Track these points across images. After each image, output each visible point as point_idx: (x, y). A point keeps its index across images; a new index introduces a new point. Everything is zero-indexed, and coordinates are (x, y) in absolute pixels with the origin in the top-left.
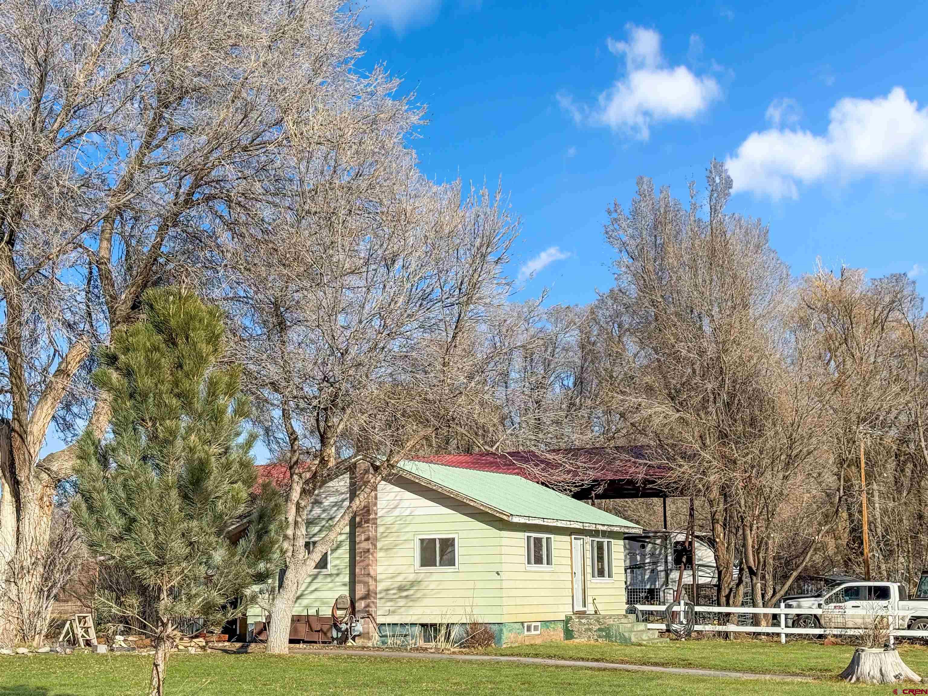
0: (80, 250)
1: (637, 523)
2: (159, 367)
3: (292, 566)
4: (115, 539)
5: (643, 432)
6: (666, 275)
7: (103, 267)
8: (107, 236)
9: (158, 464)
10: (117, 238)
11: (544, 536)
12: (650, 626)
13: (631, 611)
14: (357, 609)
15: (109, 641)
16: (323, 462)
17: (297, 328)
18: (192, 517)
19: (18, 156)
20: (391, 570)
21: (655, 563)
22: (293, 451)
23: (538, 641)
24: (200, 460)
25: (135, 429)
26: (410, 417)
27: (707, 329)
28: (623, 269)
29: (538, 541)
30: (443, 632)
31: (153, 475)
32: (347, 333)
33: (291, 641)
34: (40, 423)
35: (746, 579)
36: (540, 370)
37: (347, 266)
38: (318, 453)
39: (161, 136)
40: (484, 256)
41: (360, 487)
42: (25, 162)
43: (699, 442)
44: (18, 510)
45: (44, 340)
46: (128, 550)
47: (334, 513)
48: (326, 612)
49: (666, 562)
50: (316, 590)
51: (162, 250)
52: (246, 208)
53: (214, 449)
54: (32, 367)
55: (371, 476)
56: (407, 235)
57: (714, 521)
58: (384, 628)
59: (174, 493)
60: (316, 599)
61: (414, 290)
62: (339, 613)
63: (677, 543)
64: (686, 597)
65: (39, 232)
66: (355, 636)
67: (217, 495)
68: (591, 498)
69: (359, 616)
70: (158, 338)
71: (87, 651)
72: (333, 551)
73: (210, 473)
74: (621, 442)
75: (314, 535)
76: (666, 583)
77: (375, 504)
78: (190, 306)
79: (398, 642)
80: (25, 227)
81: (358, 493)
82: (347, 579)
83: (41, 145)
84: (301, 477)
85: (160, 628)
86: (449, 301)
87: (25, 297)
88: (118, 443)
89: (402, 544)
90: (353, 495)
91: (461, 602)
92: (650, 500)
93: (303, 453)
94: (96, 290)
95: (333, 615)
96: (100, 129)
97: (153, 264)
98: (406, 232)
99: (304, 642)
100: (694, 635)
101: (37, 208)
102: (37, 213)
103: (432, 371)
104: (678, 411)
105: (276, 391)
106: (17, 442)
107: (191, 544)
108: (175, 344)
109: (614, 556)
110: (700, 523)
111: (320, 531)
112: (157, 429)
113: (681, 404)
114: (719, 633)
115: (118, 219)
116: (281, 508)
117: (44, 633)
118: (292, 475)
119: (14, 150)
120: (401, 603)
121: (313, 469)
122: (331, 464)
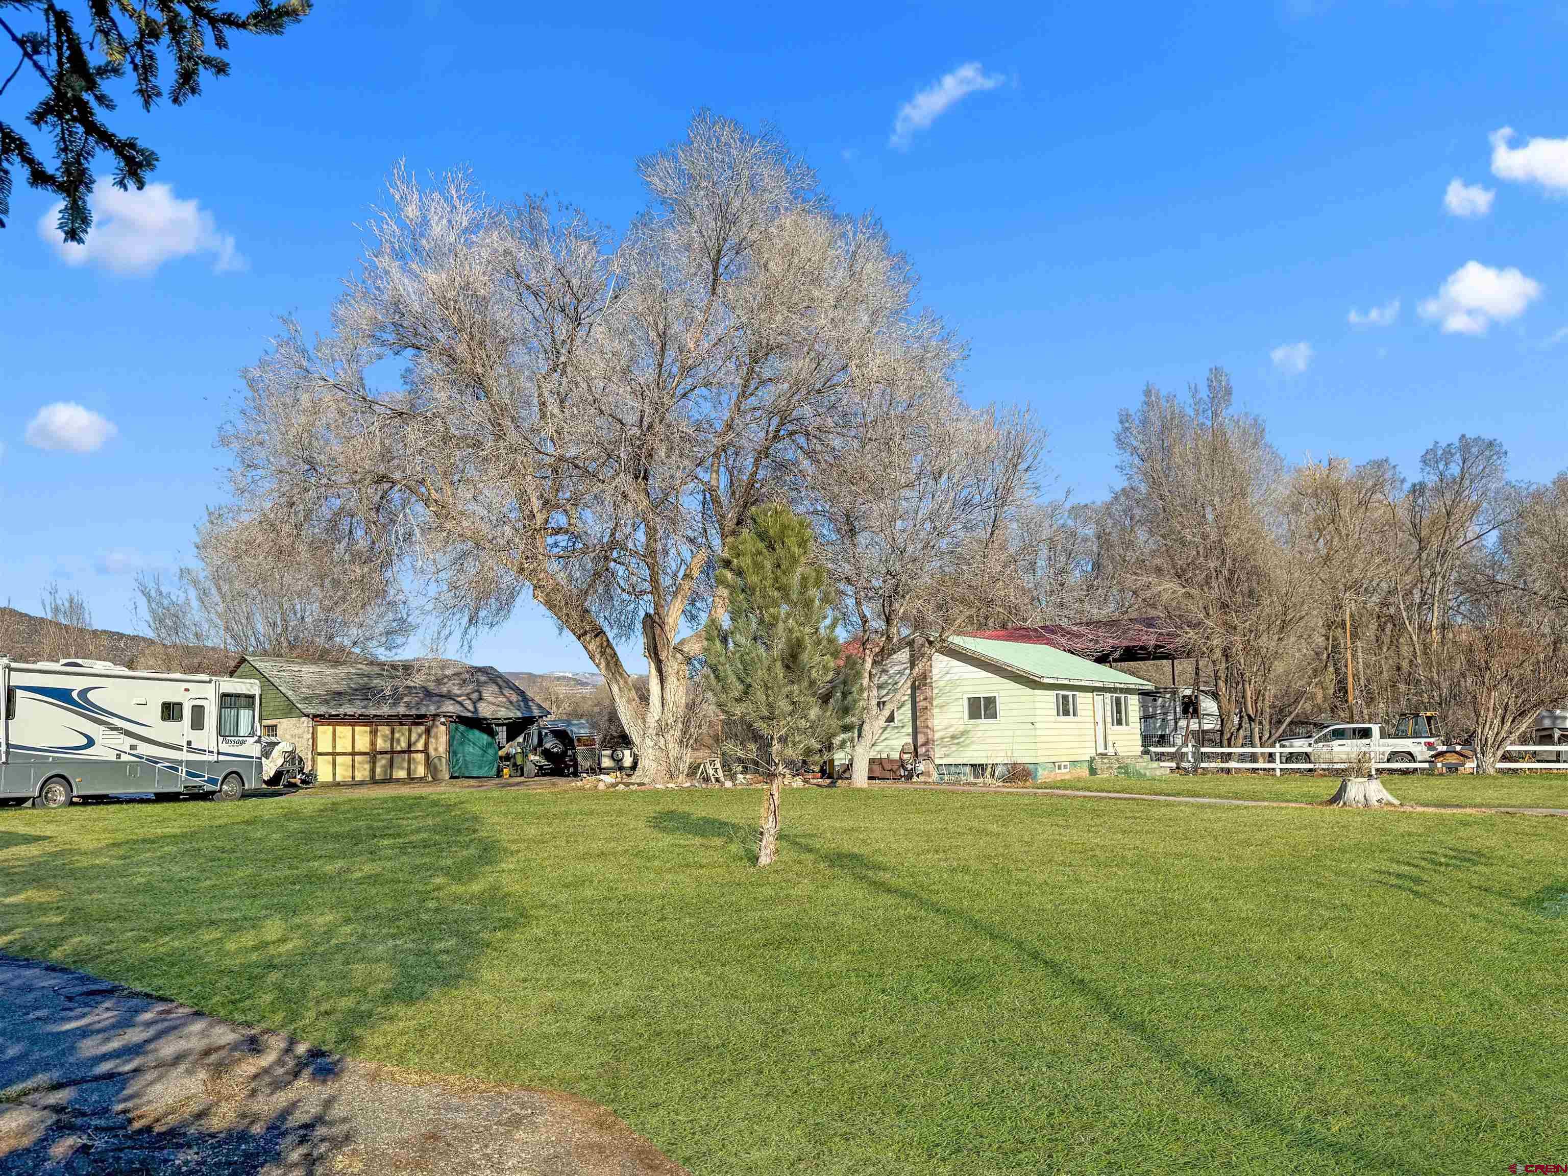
0: (696, 480)
1: (1149, 681)
2: (763, 567)
3: (867, 720)
4: (736, 700)
5: (1153, 606)
6: (1173, 473)
7: (714, 493)
8: (716, 468)
9: (765, 642)
10: (722, 469)
11: (1070, 693)
12: (1162, 764)
13: (1146, 752)
14: (919, 753)
15: (733, 777)
16: (889, 638)
17: (865, 534)
18: (793, 683)
19: (648, 409)
20: (945, 723)
21: (1165, 714)
22: (865, 631)
23: (1067, 777)
24: (797, 639)
25: (747, 616)
26: (957, 600)
27: (1210, 517)
28: (1135, 470)
29: (1065, 698)
30: (989, 770)
31: (762, 650)
32: (905, 535)
33: (870, 778)
34: (674, 616)
35: (1245, 725)
36: (1063, 559)
37: (903, 481)
38: (885, 632)
39: (752, 387)
40: (1015, 466)
41: (919, 658)
43: (1203, 611)
44: (662, 681)
45: (673, 551)
47: (899, 678)
48: (895, 756)
49: (1175, 712)
50: (886, 738)
51: (757, 477)
52: (820, 440)
53: (808, 630)
54: (666, 574)
55: (926, 649)
57: (1217, 678)
58: (941, 767)
59: (779, 664)
60: (886, 746)
61: (958, 497)
62: (906, 756)
63: (1184, 697)
64: (1193, 741)
65: (666, 469)
66: (919, 774)
67: (811, 665)
68: (1109, 662)
69: (920, 759)
70: (761, 545)
71: (717, 786)
72: (899, 708)
73: (806, 648)
74: (1134, 615)
75: (883, 697)
76: (1176, 729)
77: (931, 671)
78: (784, 519)
79: (953, 778)
80: (655, 466)
81: (916, 662)
82: (910, 730)
83: (664, 400)
84: (872, 651)
86: (986, 505)
87: (658, 520)
88: (735, 627)
89: (953, 702)
90: (913, 665)
91: (1003, 747)
92: (1158, 662)
93: (872, 633)
94: (709, 512)
95: (900, 758)
96: (707, 384)
97: (751, 489)
98: (950, 450)
99: (879, 779)
100: (1199, 771)
101: (664, 450)
102: (663, 454)
104: (1184, 587)
105: (850, 584)
106: (658, 630)
107: (793, 703)
108: (774, 549)
109: (1130, 708)
110: (1204, 679)
111: (888, 693)
112: (763, 616)
113: (1187, 581)
114: (1222, 769)
115: (723, 454)
116: (858, 675)
117: (685, 773)
118: (864, 650)
119: (645, 406)
120: (954, 749)
121: (881, 644)
122: (895, 640)
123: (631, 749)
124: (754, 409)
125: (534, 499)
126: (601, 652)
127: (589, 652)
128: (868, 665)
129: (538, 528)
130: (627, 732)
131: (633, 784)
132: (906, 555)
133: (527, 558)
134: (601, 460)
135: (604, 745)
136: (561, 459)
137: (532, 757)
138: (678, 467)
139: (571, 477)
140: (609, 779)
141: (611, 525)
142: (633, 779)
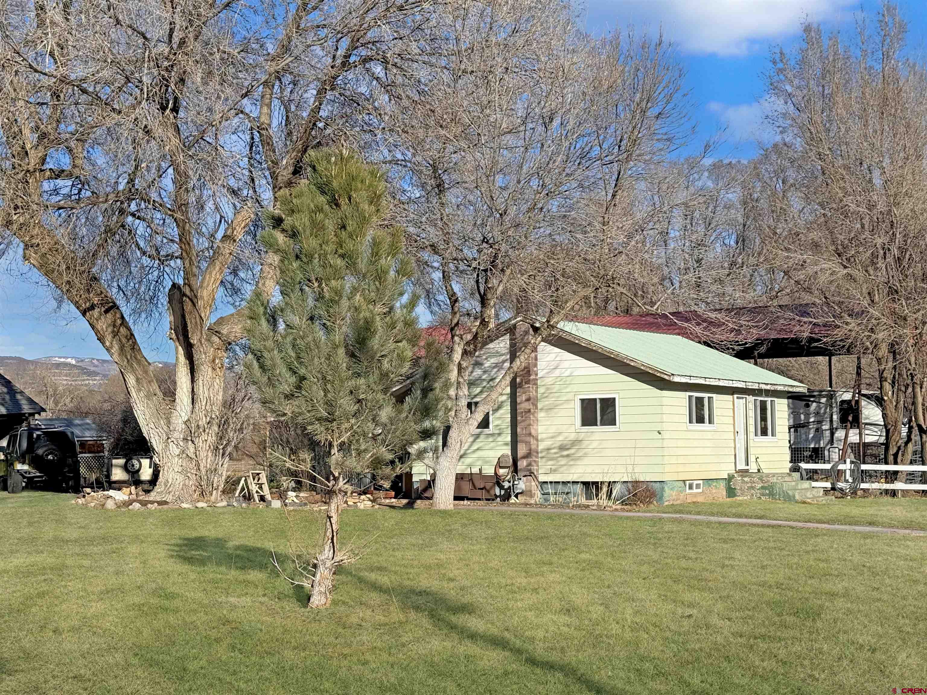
0: (241, 116)
1: (801, 382)
2: (323, 228)
3: (455, 426)
4: (286, 396)
5: (808, 290)
6: (834, 128)
7: (264, 132)
8: (267, 101)
9: (325, 324)
10: (276, 102)
11: (706, 395)
12: (814, 484)
13: (795, 469)
14: (519, 468)
15: (282, 495)
16: (484, 323)
17: (456, 191)
18: (359, 375)
19: (180, 22)
20: (553, 430)
21: (820, 422)
22: (454, 313)
23: (700, 499)
24: (366, 320)
25: (301, 290)
26: (569, 277)
27: (877, 181)
28: (789, 122)
29: (700, 401)
30: (605, 489)
31: (320, 333)
32: (506, 194)
33: (456, 498)
34: (210, 288)
35: (916, 436)
36: (701, 229)
37: (504, 125)
38: (479, 315)
40: (643, 112)
41: (521, 348)
42: (186, 28)
43: (868, 298)
44: (192, 371)
45: (210, 206)
46: (299, 407)
47: (496, 373)
48: (489, 471)
49: (831, 421)
50: (478, 449)
51: (320, 114)
52: (402, 70)
53: (379, 309)
54: (200, 234)
55: (531, 337)
56: (565, 91)
57: (882, 379)
58: (545, 486)
59: (341, 351)
60: (479, 458)
61: (572, 148)
62: (502, 471)
63: (843, 402)
64: (852, 456)
65: (202, 98)
66: (518, 494)
67: (383, 353)
68: (754, 358)
69: (521, 474)
70: (322, 199)
71: (262, 506)
72: (495, 411)
73: (374, 332)
74: (785, 301)
75: (475, 396)
76: (832, 441)
77: (536, 365)
78: (352, 167)
79: (561, 500)
80: (188, 94)
81: (518, 354)
82: (509, 439)
83: (202, 10)
84: (462, 339)
85: (332, 482)
86: (607, 159)
87: (191, 163)
88: (287, 304)
89: (562, 404)
90: (513, 357)
91: (622, 460)
92: (813, 359)
93: (463, 315)
94: (258, 157)
95: (496, 473)
97: (312, 129)
98: (564, 88)
99: (468, 499)
100: (859, 493)
101: (199, 75)
102: (199, 79)
103: (591, 230)
104: (845, 267)
105: (436, 253)
106: (188, 306)
107: (359, 401)
108: (337, 205)
109: (777, 415)
110: (867, 381)
111: (481, 392)
112: (322, 290)
113: (848, 260)
114: (887, 491)
115: (277, 83)
116: (442, 367)
117: (221, 488)
118: (453, 337)
119: (176, 16)
120: (562, 463)
121: (474, 330)
122: (492, 326)
123: (151, 458)
124: (318, 27)
125: (26, 132)
126: (113, 332)
127: (97, 332)
128: (457, 356)
129: (32, 170)
130: (145, 434)
131: (152, 502)
132: (507, 218)
133: (16, 208)
134: (117, 85)
135: (116, 452)
136: (64, 80)
137: (19, 466)
138: (219, 97)
139: (77, 104)
140: (120, 496)
141: (129, 168)
142: (153, 496)
